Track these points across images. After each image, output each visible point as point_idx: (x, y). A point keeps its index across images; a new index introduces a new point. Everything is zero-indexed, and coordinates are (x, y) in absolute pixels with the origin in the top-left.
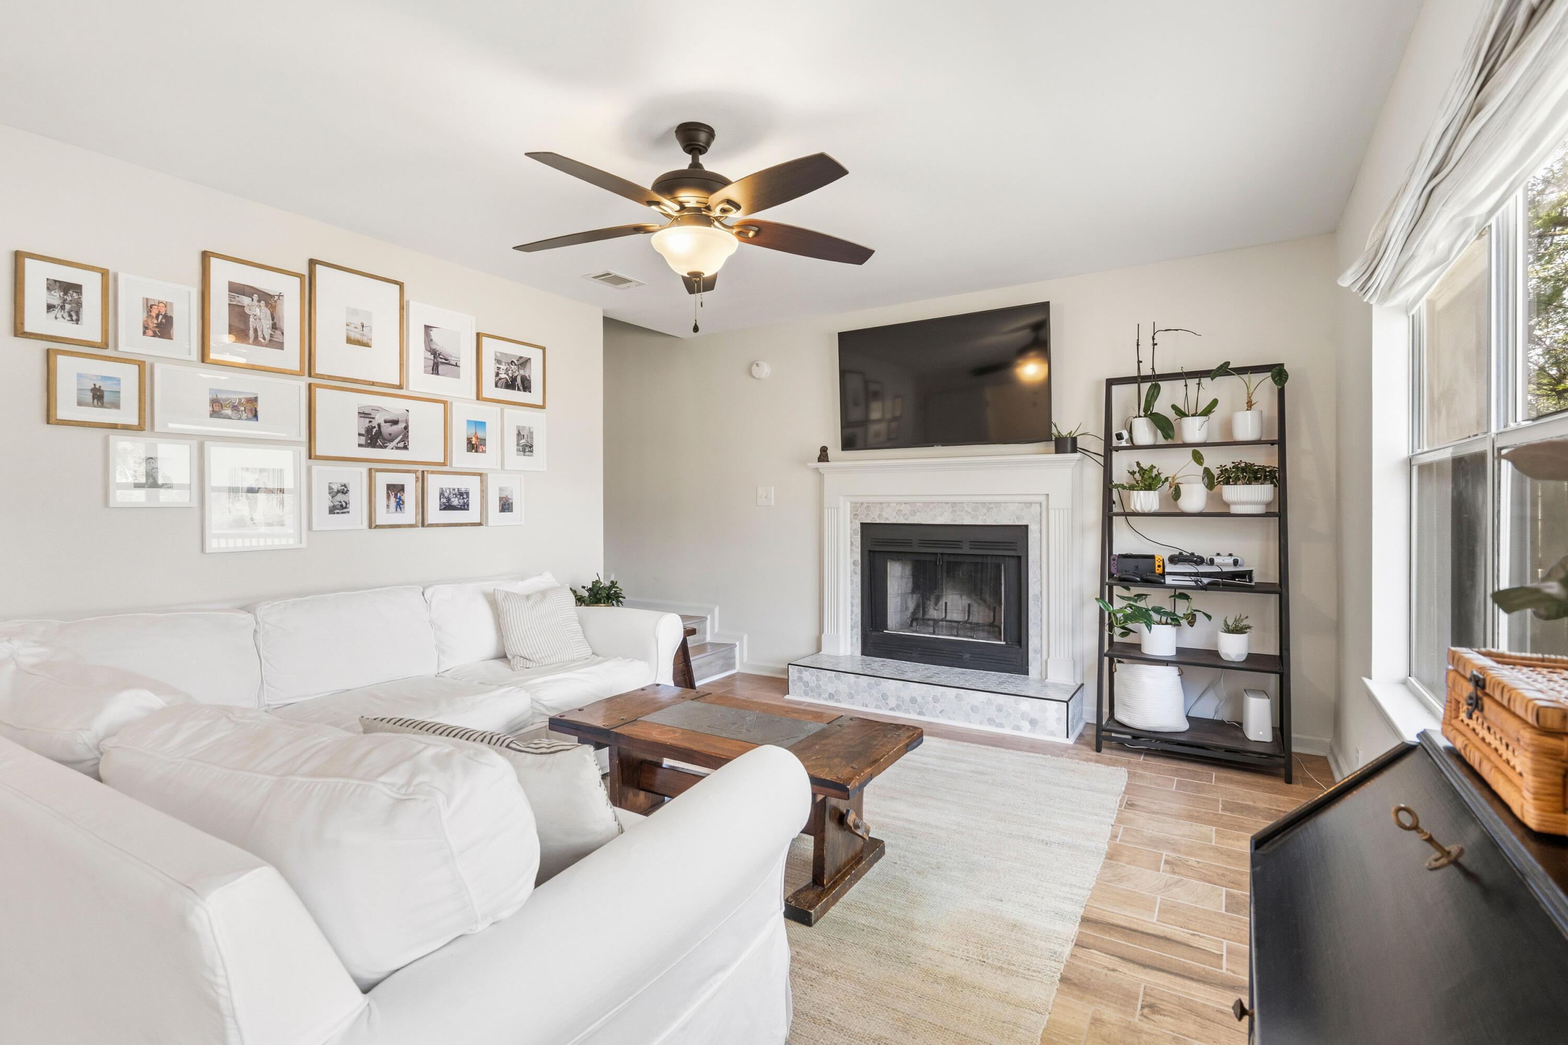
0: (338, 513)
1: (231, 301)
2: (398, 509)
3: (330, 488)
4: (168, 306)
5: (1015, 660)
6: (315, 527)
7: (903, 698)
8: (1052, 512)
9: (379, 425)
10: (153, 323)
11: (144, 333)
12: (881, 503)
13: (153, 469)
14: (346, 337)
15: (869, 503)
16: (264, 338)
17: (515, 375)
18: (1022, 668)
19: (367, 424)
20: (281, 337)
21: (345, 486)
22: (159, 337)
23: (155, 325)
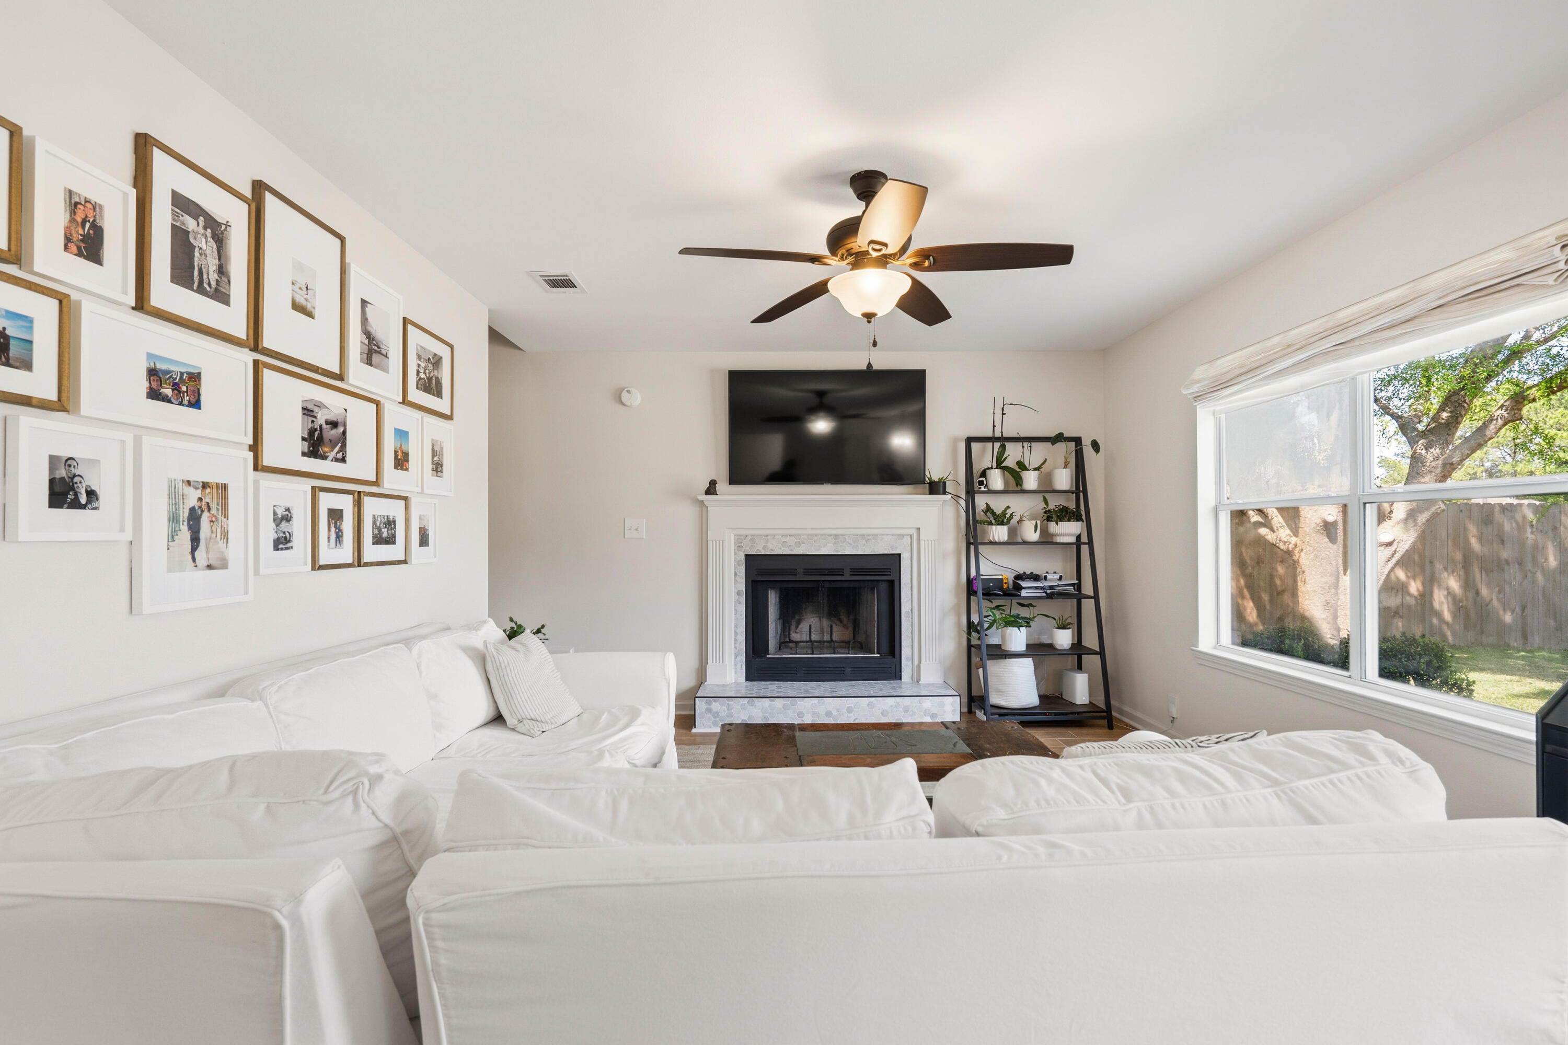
0: (282, 549)
1: (174, 220)
2: (338, 543)
3: (275, 514)
4: (97, 209)
5: (890, 669)
6: (263, 571)
7: (819, 713)
8: (922, 543)
9: (321, 426)
10: (77, 232)
11: (66, 248)
12: (767, 536)
13: (75, 476)
14: (291, 300)
15: (754, 536)
16: (210, 286)
17: (431, 376)
18: (896, 675)
19: (310, 425)
20: (227, 287)
21: (288, 510)
22: (86, 258)
23: (81, 237)
